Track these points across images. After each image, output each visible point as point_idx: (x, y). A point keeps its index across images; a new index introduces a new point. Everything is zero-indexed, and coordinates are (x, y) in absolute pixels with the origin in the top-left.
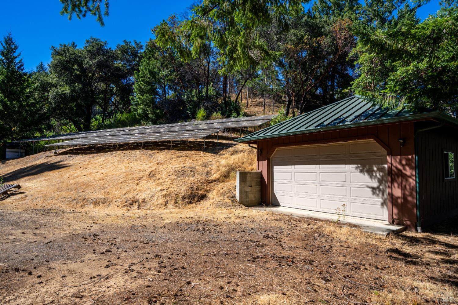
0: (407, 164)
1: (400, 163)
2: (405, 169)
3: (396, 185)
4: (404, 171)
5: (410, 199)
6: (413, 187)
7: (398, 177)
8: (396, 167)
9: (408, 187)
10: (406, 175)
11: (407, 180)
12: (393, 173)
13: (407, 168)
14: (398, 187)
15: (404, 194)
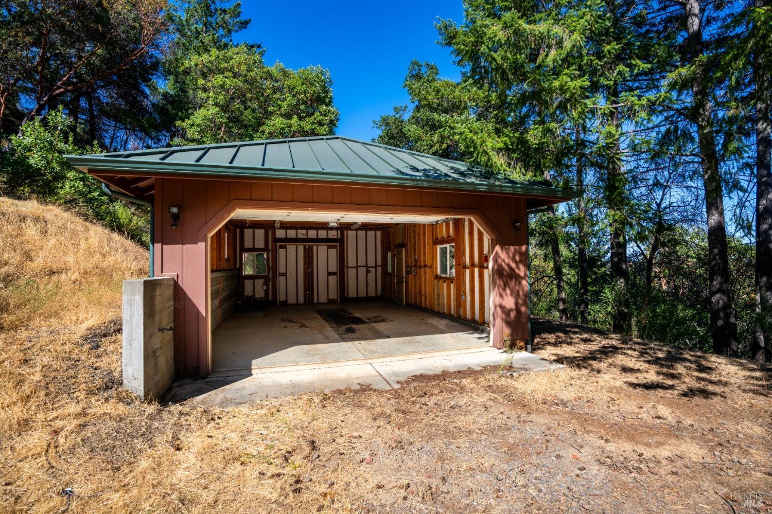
0: (521, 261)
1: (514, 259)
2: (518, 268)
3: (508, 291)
4: (517, 271)
5: (523, 309)
6: (527, 292)
7: (511, 279)
8: (508, 265)
9: (521, 293)
10: (519, 275)
11: (520, 283)
12: (505, 273)
13: (521, 266)
14: (511, 295)
15: (516, 304)
